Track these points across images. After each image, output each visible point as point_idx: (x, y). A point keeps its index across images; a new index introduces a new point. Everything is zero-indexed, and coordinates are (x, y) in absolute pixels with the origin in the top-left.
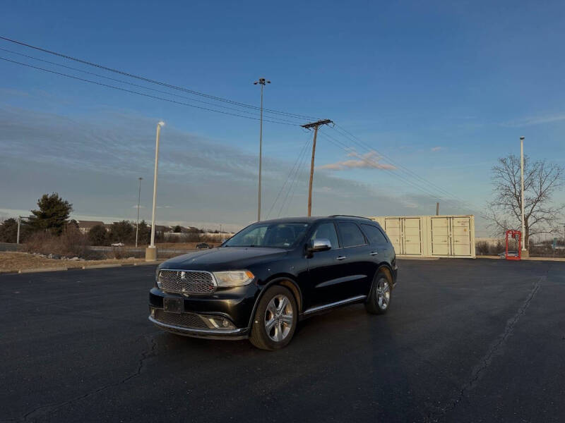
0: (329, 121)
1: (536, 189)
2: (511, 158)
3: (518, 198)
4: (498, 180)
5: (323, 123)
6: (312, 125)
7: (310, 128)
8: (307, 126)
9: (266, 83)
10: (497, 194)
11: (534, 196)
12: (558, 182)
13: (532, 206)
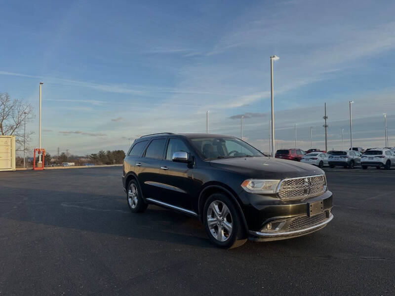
1: (15, 119)
11: (13, 124)
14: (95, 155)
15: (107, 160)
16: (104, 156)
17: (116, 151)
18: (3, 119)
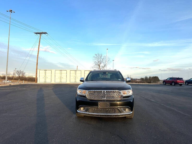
0: (46, 33)
1: (104, 63)
2: (98, 54)
3: (99, 66)
4: (94, 60)
5: (44, 33)
6: (39, 33)
7: (38, 34)
8: (37, 33)
9: (13, 12)
10: (94, 64)
11: (103, 65)
12: (109, 62)
13: (103, 68)
14: (143, 78)
15: (149, 81)
16: (147, 79)
17: (154, 77)
18: (100, 64)
